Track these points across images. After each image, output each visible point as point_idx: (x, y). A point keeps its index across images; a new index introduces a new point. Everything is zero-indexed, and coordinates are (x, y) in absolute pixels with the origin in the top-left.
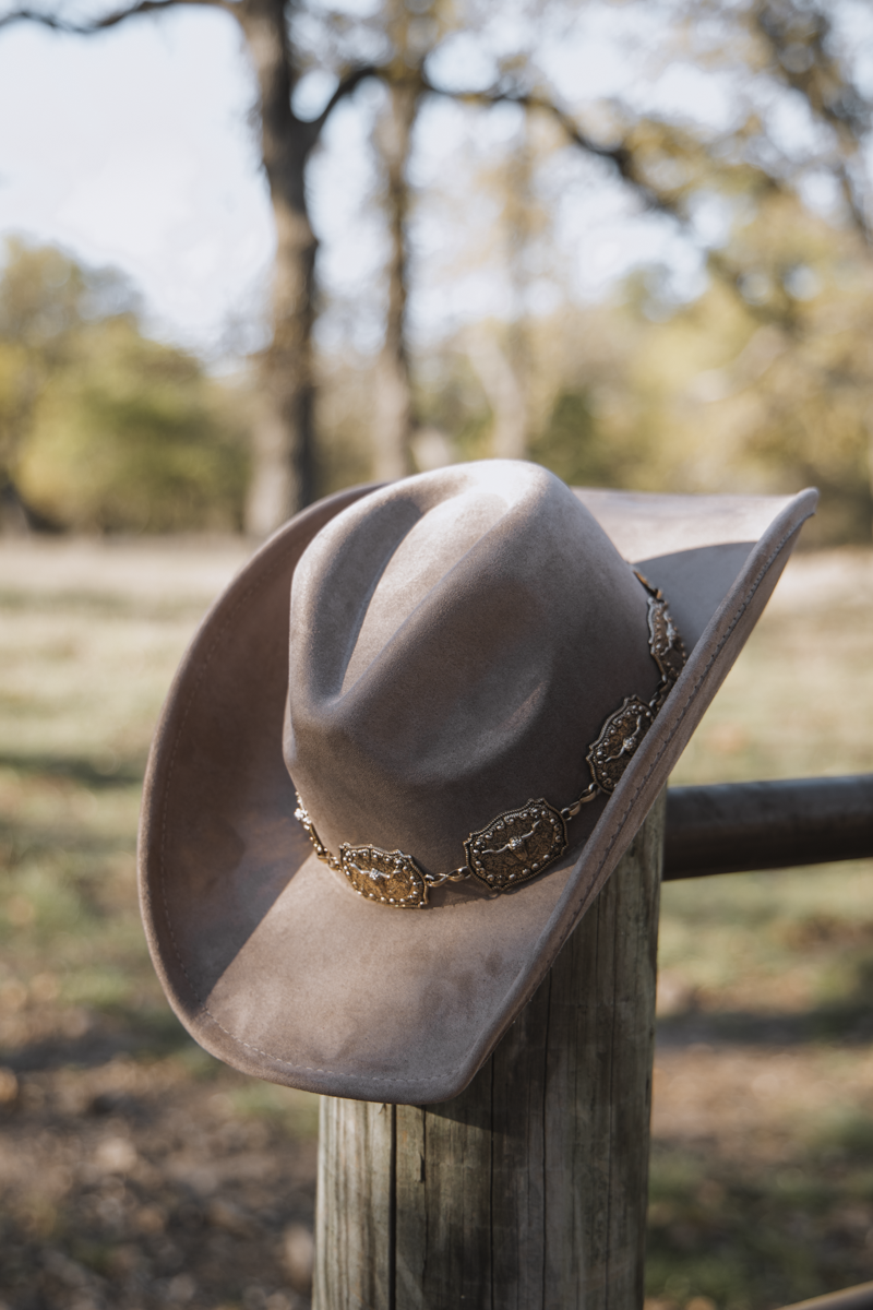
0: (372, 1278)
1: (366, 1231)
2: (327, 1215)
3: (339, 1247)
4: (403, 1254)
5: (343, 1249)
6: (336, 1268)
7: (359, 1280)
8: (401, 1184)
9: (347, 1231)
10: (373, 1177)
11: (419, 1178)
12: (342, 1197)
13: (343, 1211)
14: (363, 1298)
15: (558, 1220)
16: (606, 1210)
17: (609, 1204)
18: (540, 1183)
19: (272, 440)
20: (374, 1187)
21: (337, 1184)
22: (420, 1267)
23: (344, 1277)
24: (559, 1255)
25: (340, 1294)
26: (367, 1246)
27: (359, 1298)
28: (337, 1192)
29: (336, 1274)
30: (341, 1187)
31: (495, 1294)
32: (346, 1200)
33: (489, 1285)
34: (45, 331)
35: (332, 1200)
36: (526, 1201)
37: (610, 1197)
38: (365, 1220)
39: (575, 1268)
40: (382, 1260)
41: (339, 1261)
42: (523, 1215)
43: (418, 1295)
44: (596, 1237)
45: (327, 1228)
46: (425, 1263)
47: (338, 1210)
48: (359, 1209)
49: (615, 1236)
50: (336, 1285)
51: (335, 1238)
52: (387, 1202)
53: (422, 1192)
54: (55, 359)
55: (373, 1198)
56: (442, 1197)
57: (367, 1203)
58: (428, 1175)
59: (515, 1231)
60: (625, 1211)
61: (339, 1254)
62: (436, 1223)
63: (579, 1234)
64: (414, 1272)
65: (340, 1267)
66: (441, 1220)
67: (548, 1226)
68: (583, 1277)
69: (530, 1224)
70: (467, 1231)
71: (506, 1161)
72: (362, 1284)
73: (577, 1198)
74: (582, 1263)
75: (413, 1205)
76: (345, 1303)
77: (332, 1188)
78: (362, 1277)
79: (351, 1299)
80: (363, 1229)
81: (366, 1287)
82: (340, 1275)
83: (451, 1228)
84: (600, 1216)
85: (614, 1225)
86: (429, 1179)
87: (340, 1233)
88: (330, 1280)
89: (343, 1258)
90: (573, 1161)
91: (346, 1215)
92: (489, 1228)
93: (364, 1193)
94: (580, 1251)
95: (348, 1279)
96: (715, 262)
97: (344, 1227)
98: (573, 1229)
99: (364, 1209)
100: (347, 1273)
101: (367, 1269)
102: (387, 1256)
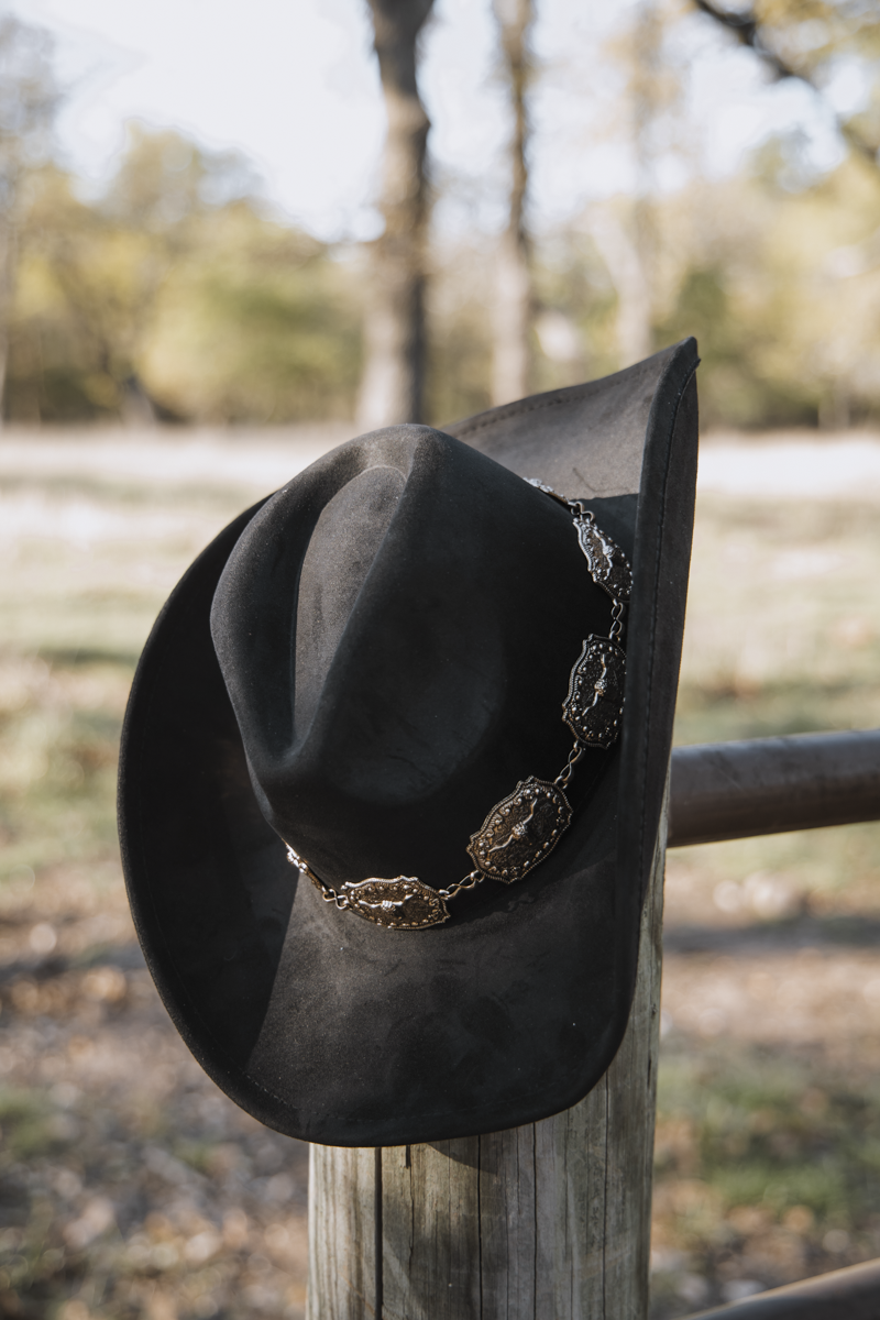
0: (359, 1263)
1: (353, 1214)
2: (317, 1195)
3: (327, 1229)
4: (389, 1239)
5: (331, 1231)
6: (325, 1249)
7: (346, 1264)
8: (387, 1169)
9: (335, 1213)
10: (359, 1160)
11: (404, 1164)
12: (330, 1178)
13: (331, 1193)
14: (351, 1282)
15: (549, 1206)
16: (603, 1196)
17: (606, 1190)
18: (530, 1170)
19: (384, 332)
20: (359, 1171)
21: (325, 1165)
22: (406, 1254)
23: (332, 1259)
24: (551, 1243)
25: (329, 1277)
26: (354, 1230)
27: (347, 1282)
28: (325, 1172)
29: (325, 1256)
30: (329, 1168)
31: (483, 1283)
32: (334, 1181)
33: (478, 1273)
34: (166, 217)
35: (321, 1180)
36: (515, 1188)
37: (606, 1183)
38: (352, 1204)
39: (568, 1255)
40: (369, 1244)
41: (327, 1243)
42: (513, 1202)
43: (404, 1282)
44: (590, 1224)
45: (316, 1208)
46: (412, 1249)
47: (326, 1191)
48: (346, 1192)
49: (612, 1222)
50: (325, 1267)
51: (324, 1219)
52: (372, 1187)
53: (407, 1178)
54: (176, 248)
55: (359, 1182)
56: (428, 1184)
57: (353, 1187)
58: (414, 1160)
59: (504, 1219)
60: (624, 1197)
61: (328, 1234)
62: (422, 1210)
63: (572, 1222)
64: (400, 1258)
65: (329, 1249)
66: (428, 1206)
67: (538, 1213)
68: (577, 1264)
69: (519, 1212)
70: (454, 1219)
71: (494, 1148)
72: (350, 1268)
73: (570, 1185)
74: (575, 1251)
75: (399, 1191)
76: (333, 1285)
77: (321, 1169)
78: (350, 1261)
79: (339, 1282)
80: (350, 1212)
81: (354, 1270)
82: (329, 1257)
83: (437, 1215)
84: (596, 1203)
85: (612, 1211)
86: (414, 1165)
87: (328, 1214)
88: (320, 1261)
89: (331, 1240)
90: (566, 1148)
91: (334, 1197)
92: (477, 1215)
93: (350, 1176)
94: (574, 1238)
95: (336, 1262)
96: (848, 131)
97: (331, 1209)
98: (566, 1216)
99: (352, 1192)
100: (335, 1256)
101: (354, 1253)
102: (373, 1241)
